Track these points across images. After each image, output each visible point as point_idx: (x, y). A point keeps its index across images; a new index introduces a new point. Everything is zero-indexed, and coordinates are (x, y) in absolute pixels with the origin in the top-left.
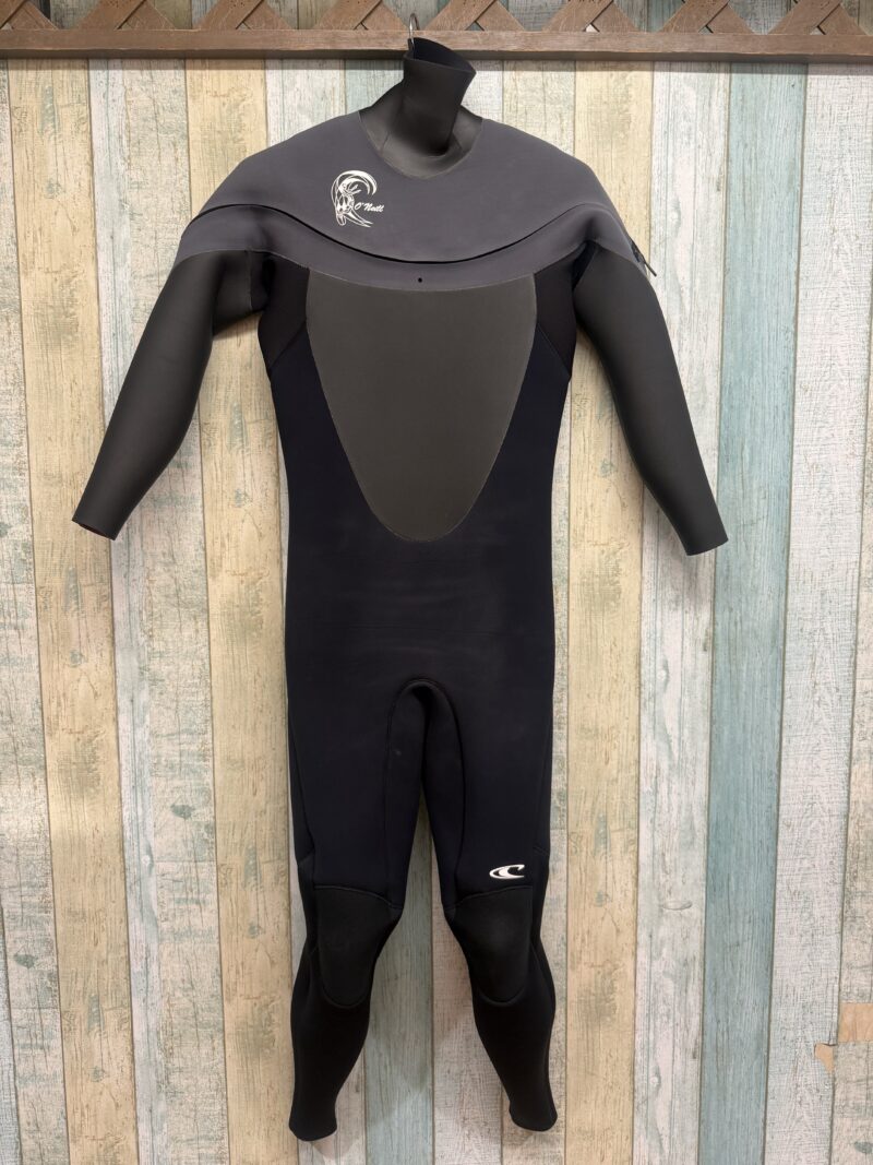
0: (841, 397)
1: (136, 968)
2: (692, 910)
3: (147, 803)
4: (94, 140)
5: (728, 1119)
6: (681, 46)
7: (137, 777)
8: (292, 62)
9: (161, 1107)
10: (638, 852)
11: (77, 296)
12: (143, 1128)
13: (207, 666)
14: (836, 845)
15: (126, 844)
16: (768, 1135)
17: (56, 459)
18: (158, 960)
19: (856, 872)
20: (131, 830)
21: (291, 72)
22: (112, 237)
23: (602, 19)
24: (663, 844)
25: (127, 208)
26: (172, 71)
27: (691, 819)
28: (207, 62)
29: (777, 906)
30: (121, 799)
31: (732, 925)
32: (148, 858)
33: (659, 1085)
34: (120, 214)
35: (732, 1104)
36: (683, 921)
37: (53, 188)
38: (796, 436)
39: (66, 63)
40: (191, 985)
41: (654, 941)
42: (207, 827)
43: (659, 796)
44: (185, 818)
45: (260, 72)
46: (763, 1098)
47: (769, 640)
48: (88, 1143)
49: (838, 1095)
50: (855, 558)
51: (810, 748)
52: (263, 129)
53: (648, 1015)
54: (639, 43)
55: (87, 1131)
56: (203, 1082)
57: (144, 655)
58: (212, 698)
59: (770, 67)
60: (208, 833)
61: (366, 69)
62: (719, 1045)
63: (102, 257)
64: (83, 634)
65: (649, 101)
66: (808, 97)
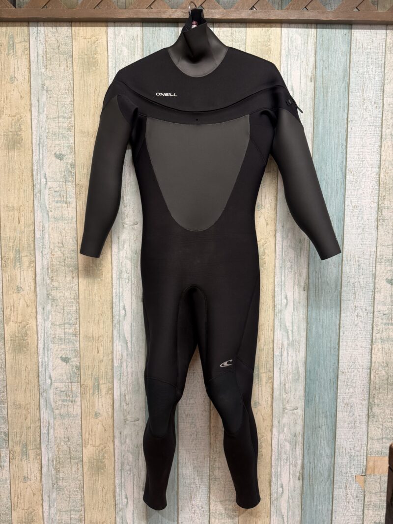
0: (367, 175)
1: (44, 431)
2: (298, 410)
3: (49, 356)
4: (31, 58)
5: (315, 510)
6: (294, 16)
7: (45, 343)
8: (119, 24)
9: (54, 495)
10: (273, 383)
11: (22, 127)
12: (45, 504)
13: (77, 294)
14: (365, 382)
15: (40, 374)
16: (333, 517)
17: (12, 200)
18: (53, 428)
19: (375, 394)
20: (42, 368)
21: (119, 28)
22: (38, 101)
23: (258, 4)
24: (285, 380)
25: (45, 88)
26: (66, 28)
27: (297, 368)
28: (81, 23)
29: (338, 409)
30: (38, 353)
31: (317, 418)
32: (50, 381)
33: (283, 492)
34: (42, 90)
35: (317, 502)
36: (294, 415)
37: (12, 79)
38: (346, 193)
39: (19, 24)
40: (68, 440)
41: (280, 424)
42: (76, 367)
43: (283, 357)
44: (67, 363)
45: (105, 28)
46: (331, 500)
47: (334, 286)
48: (20, 511)
49: (366, 499)
50: (374, 249)
51: (353, 337)
52: (106, 53)
53: (278, 459)
54: (275, 15)
55: (20, 506)
56: (73, 484)
57: (49, 288)
58: (79, 308)
59: (335, 26)
60: (77, 370)
61: (152, 26)
62: (311, 474)
63: (33, 109)
64: (22, 278)
65: (280, 41)
66: (352, 39)
